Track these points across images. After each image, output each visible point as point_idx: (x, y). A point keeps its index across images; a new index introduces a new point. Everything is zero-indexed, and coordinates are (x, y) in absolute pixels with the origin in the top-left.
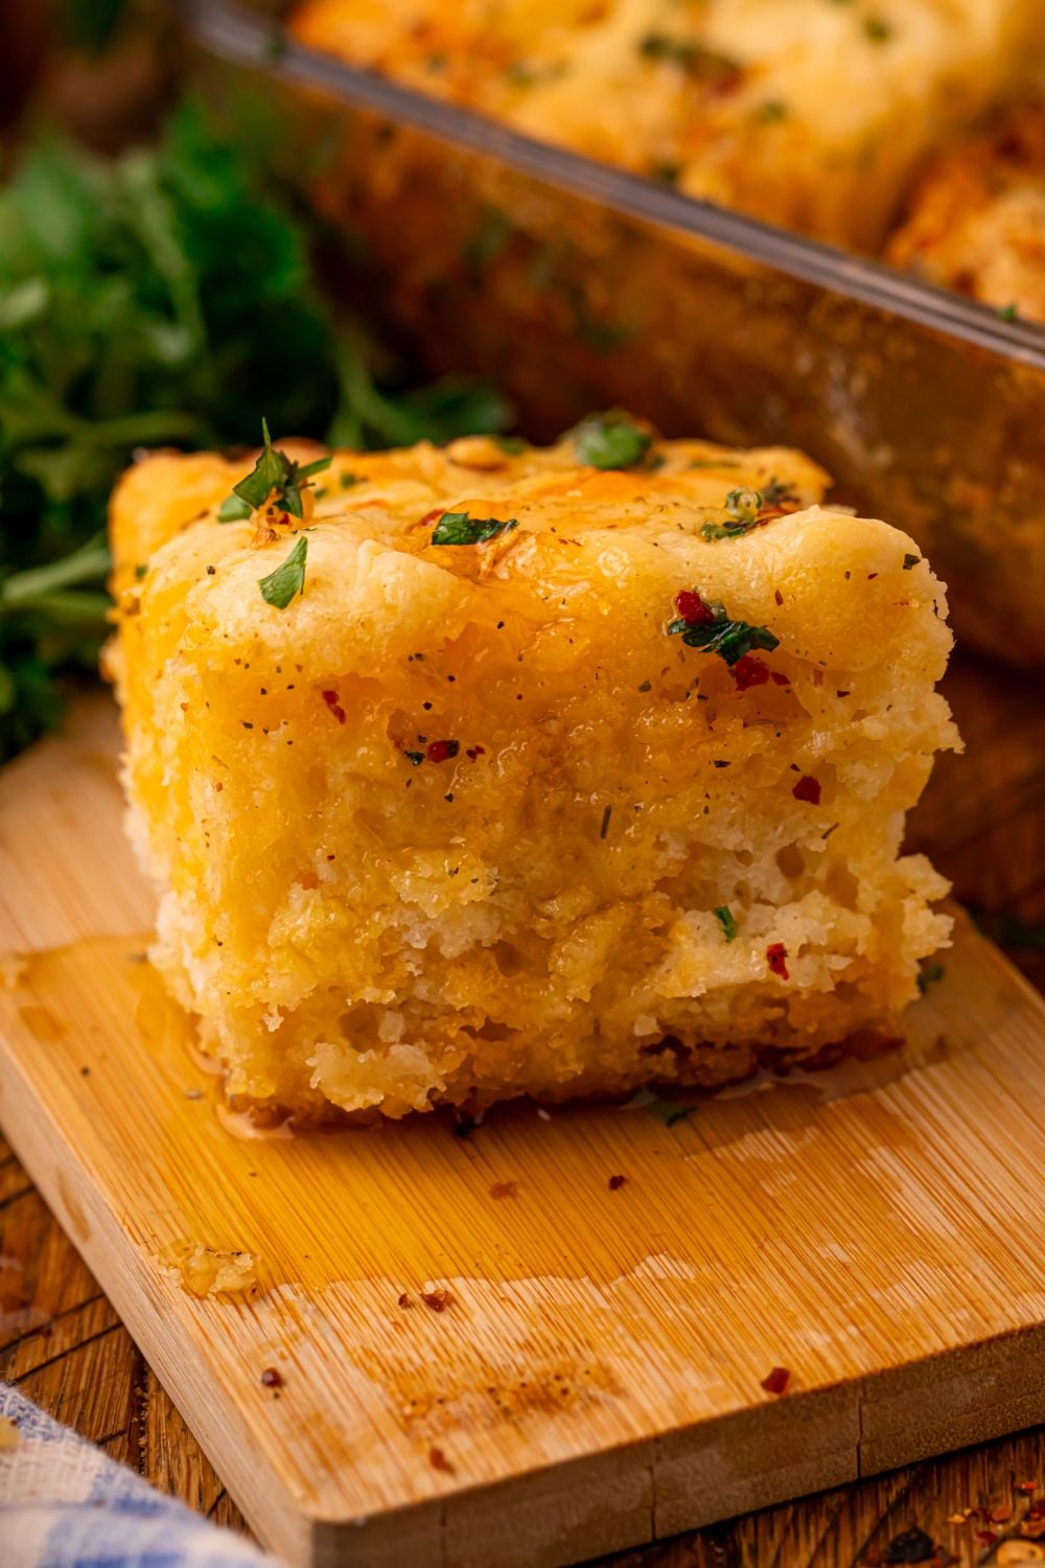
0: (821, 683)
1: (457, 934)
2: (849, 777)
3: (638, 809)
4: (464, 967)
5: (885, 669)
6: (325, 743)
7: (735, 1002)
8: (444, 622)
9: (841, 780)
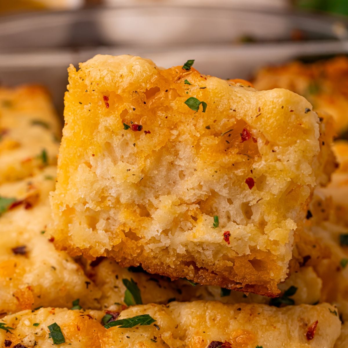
0: (267, 145)
1: (126, 194)
2: (270, 182)
3: (195, 170)
4: (128, 209)
5: (289, 147)
6: (100, 113)
7: (216, 254)
8: (147, 81)
9: (267, 183)
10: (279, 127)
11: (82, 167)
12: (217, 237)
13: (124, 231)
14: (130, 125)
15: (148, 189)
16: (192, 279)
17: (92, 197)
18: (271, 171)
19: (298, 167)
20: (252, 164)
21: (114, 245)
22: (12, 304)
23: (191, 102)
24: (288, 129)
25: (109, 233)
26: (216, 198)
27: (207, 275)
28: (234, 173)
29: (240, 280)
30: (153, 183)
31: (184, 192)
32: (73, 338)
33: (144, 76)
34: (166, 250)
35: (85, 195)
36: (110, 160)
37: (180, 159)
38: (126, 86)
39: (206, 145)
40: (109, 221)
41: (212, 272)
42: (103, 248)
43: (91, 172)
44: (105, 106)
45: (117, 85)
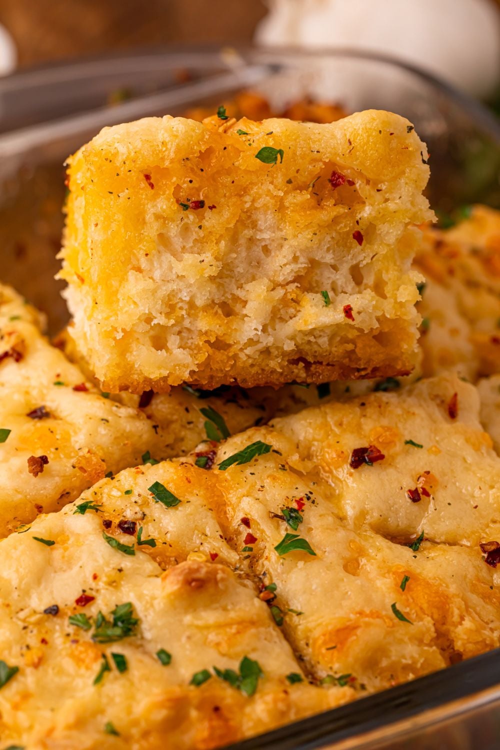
0: (369, 184)
1: (203, 293)
2: (382, 230)
3: (286, 239)
4: (206, 312)
5: (398, 179)
6: (145, 198)
7: (331, 339)
8: (199, 143)
9: (379, 232)
10: (381, 157)
11: (132, 275)
12: (334, 316)
13: (207, 342)
14: (189, 203)
15: (227, 280)
16: (304, 380)
17: (159, 308)
18: (384, 216)
19: (412, 203)
20: (356, 213)
21: (200, 363)
22: (75, 479)
23: (265, 154)
24: (393, 158)
25: (188, 349)
26: (317, 268)
27: (324, 369)
28: (336, 230)
29: (364, 365)
30: (231, 272)
31: (275, 271)
32: (187, 494)
33: (194, 136)
34: (266, 352)
35: (149, 310)
36: (169, 255)
37: (261, 231)
38: (174, 155)
39: (294, 203)
40: (183, 334)
41: (328, 365)
42: (186, 371)
43: (147, 278)
44: (149, 187)
45: (161, 156)
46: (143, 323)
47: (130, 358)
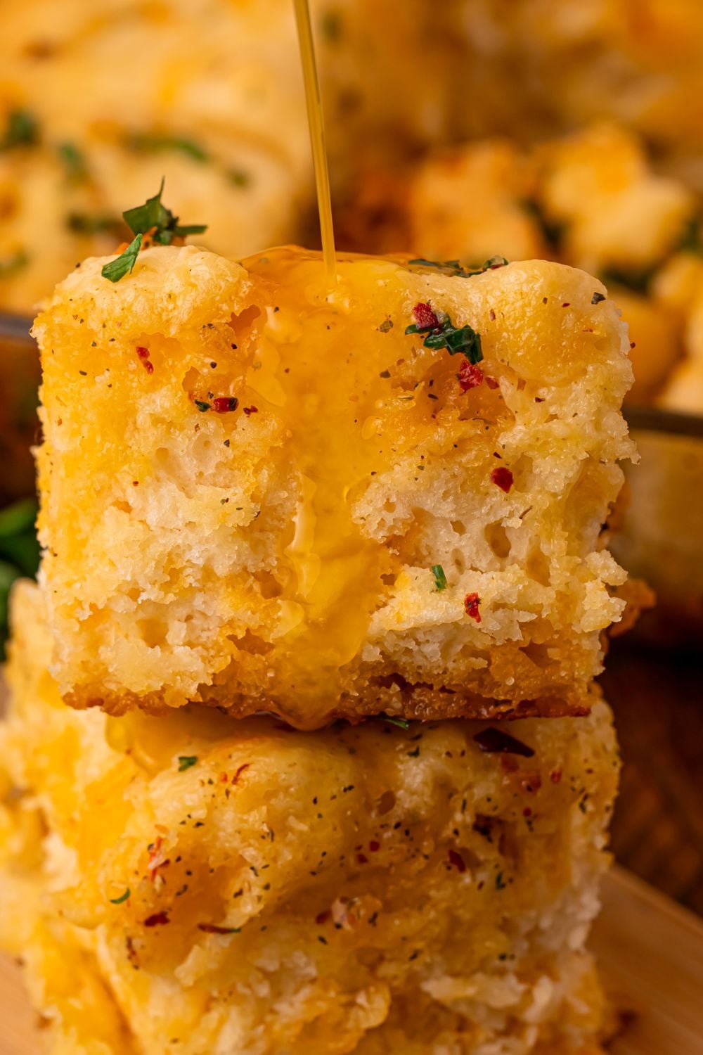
0: (522, 389)
1: (227, 555)
2: (542, 469)
3: (373, 473)
4: (233, 587)
5: (573, 383)
6: (136, 388)
7: (446, 648)
8: (230, 298)
9: (536, 471)
10: (544, 344)
11: (111, 515)
12: (449, 608)
13: (232, 638)
14: (210, 401)
15: (271, 536)
16: (399, 713)
17: (150, 575)
18: (541, 443)
19: (597, 425)
20: (497, 437)
21: (217, 672)
24: (565, 346)
25: (200, 648)
26: (425, 526)
27: (434, 698)
28: (460, 464)
29: (506, 694)
30: (280, 520)
33: (223, 287)
35: (133, 575)
36: (173, 486)
38: (186, 317)
40: (194, 621)
41: (443, 689)
42: (192, 683)
43: (135, 522)
44: (144, 369)
45: (164, 318)
46: (126, 598)
47: (105, 653)
